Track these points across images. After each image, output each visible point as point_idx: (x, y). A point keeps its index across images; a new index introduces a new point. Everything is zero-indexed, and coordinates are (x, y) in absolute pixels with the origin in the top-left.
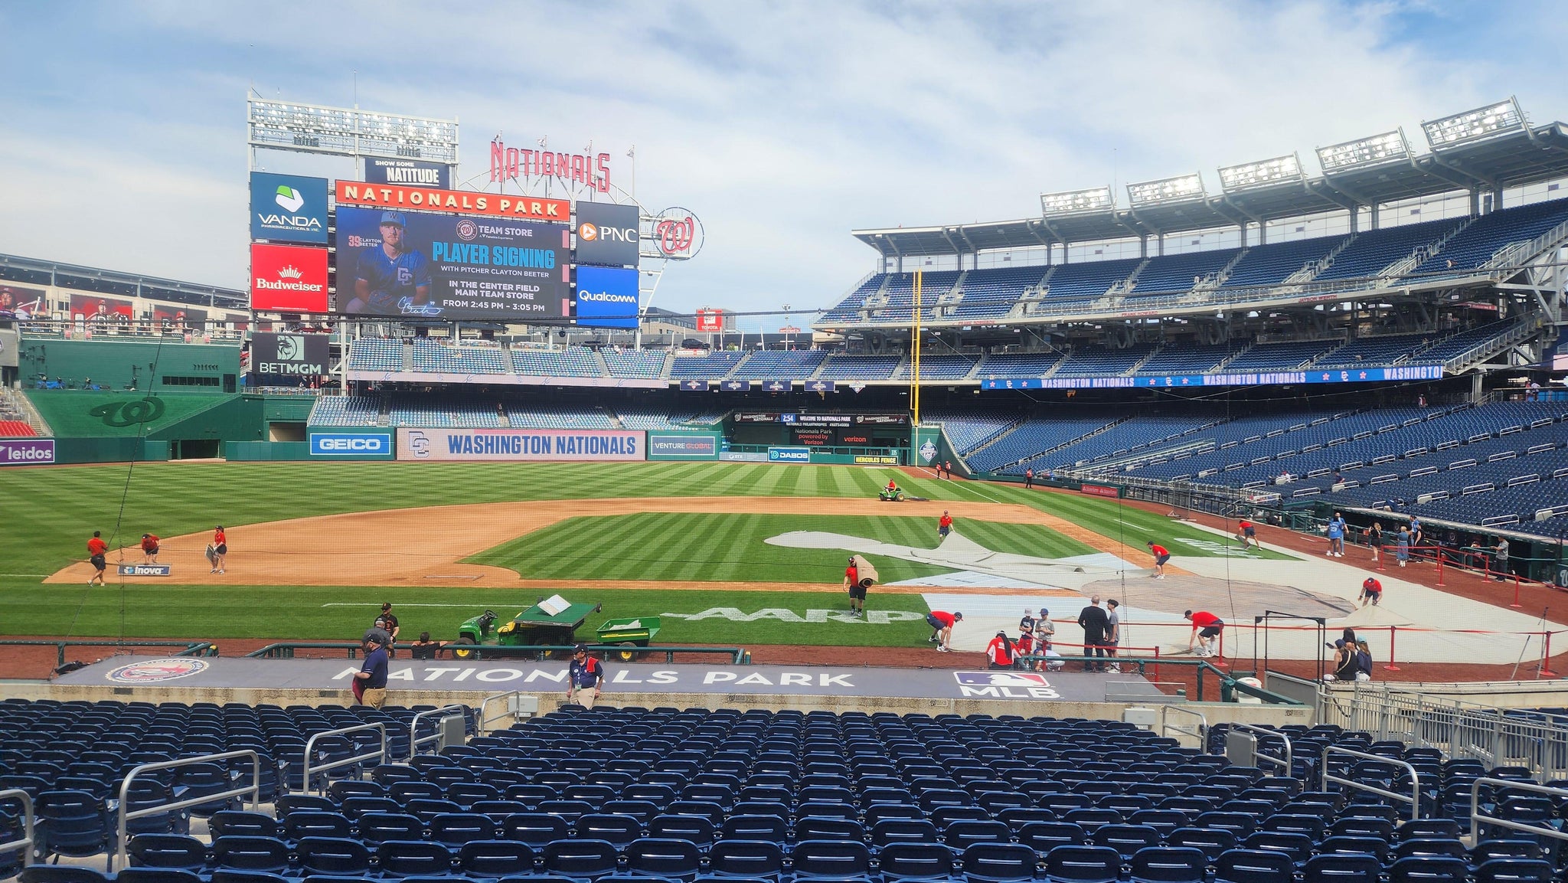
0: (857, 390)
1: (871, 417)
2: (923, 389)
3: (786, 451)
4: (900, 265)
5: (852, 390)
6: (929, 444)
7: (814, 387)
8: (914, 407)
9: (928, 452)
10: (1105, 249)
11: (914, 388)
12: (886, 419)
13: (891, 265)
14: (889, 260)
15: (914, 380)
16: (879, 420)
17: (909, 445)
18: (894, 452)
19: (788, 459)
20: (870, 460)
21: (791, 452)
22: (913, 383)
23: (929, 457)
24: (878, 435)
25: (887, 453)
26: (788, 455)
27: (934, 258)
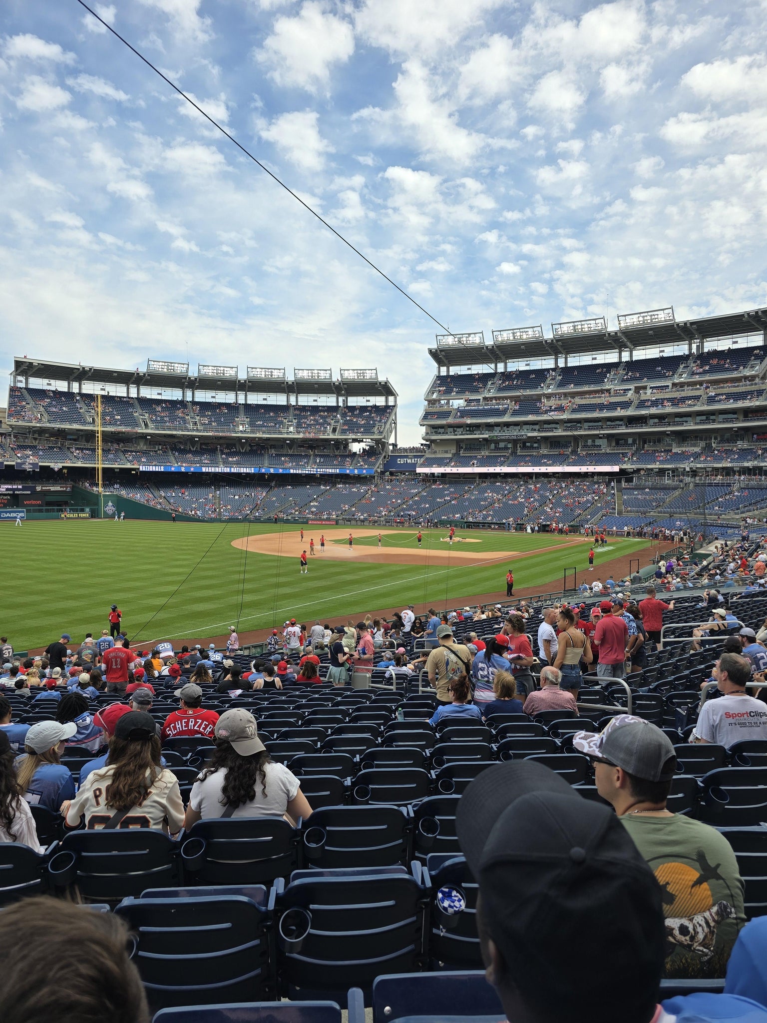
0: (56, 469)
1: (47, 486)
2: (104, 469)
3: (6, 512)
4: (27, 383)
5: (52, 469)
6: (110, 504)
7: (23, 466)
8: (98, 481)
9: (110, 508)
10: (163, 393)
11: (98, 469)
12: (58, 488)
13: (21, 382)
14: (19, 378)
15: (98, 464)
16: (52, 489)
17: (98, 506)
18: (87, 510)
19: (8, 517)
20: (71, 516)
21: (10, 512)
22: (96, 466)
23: (110, 512)
24: (49, 498)
25: (82, 511)
26: (8, 515)
27: (52, 382)
